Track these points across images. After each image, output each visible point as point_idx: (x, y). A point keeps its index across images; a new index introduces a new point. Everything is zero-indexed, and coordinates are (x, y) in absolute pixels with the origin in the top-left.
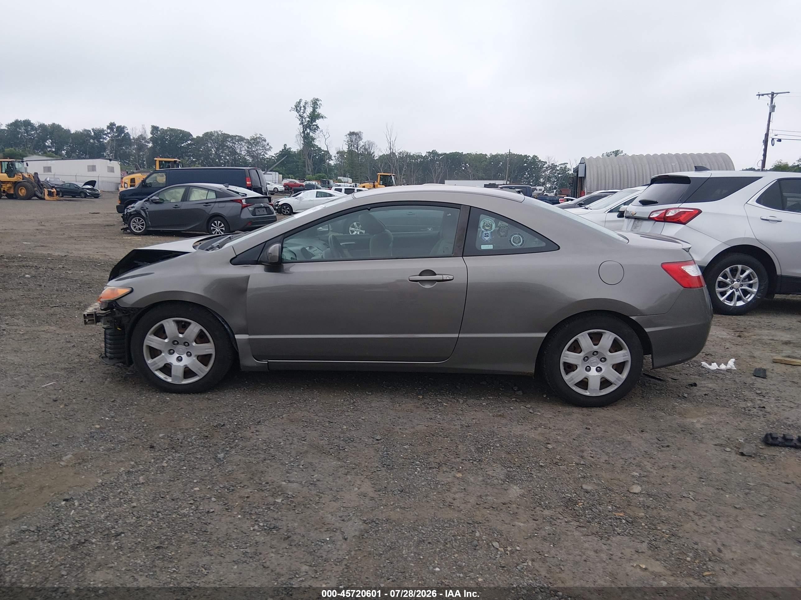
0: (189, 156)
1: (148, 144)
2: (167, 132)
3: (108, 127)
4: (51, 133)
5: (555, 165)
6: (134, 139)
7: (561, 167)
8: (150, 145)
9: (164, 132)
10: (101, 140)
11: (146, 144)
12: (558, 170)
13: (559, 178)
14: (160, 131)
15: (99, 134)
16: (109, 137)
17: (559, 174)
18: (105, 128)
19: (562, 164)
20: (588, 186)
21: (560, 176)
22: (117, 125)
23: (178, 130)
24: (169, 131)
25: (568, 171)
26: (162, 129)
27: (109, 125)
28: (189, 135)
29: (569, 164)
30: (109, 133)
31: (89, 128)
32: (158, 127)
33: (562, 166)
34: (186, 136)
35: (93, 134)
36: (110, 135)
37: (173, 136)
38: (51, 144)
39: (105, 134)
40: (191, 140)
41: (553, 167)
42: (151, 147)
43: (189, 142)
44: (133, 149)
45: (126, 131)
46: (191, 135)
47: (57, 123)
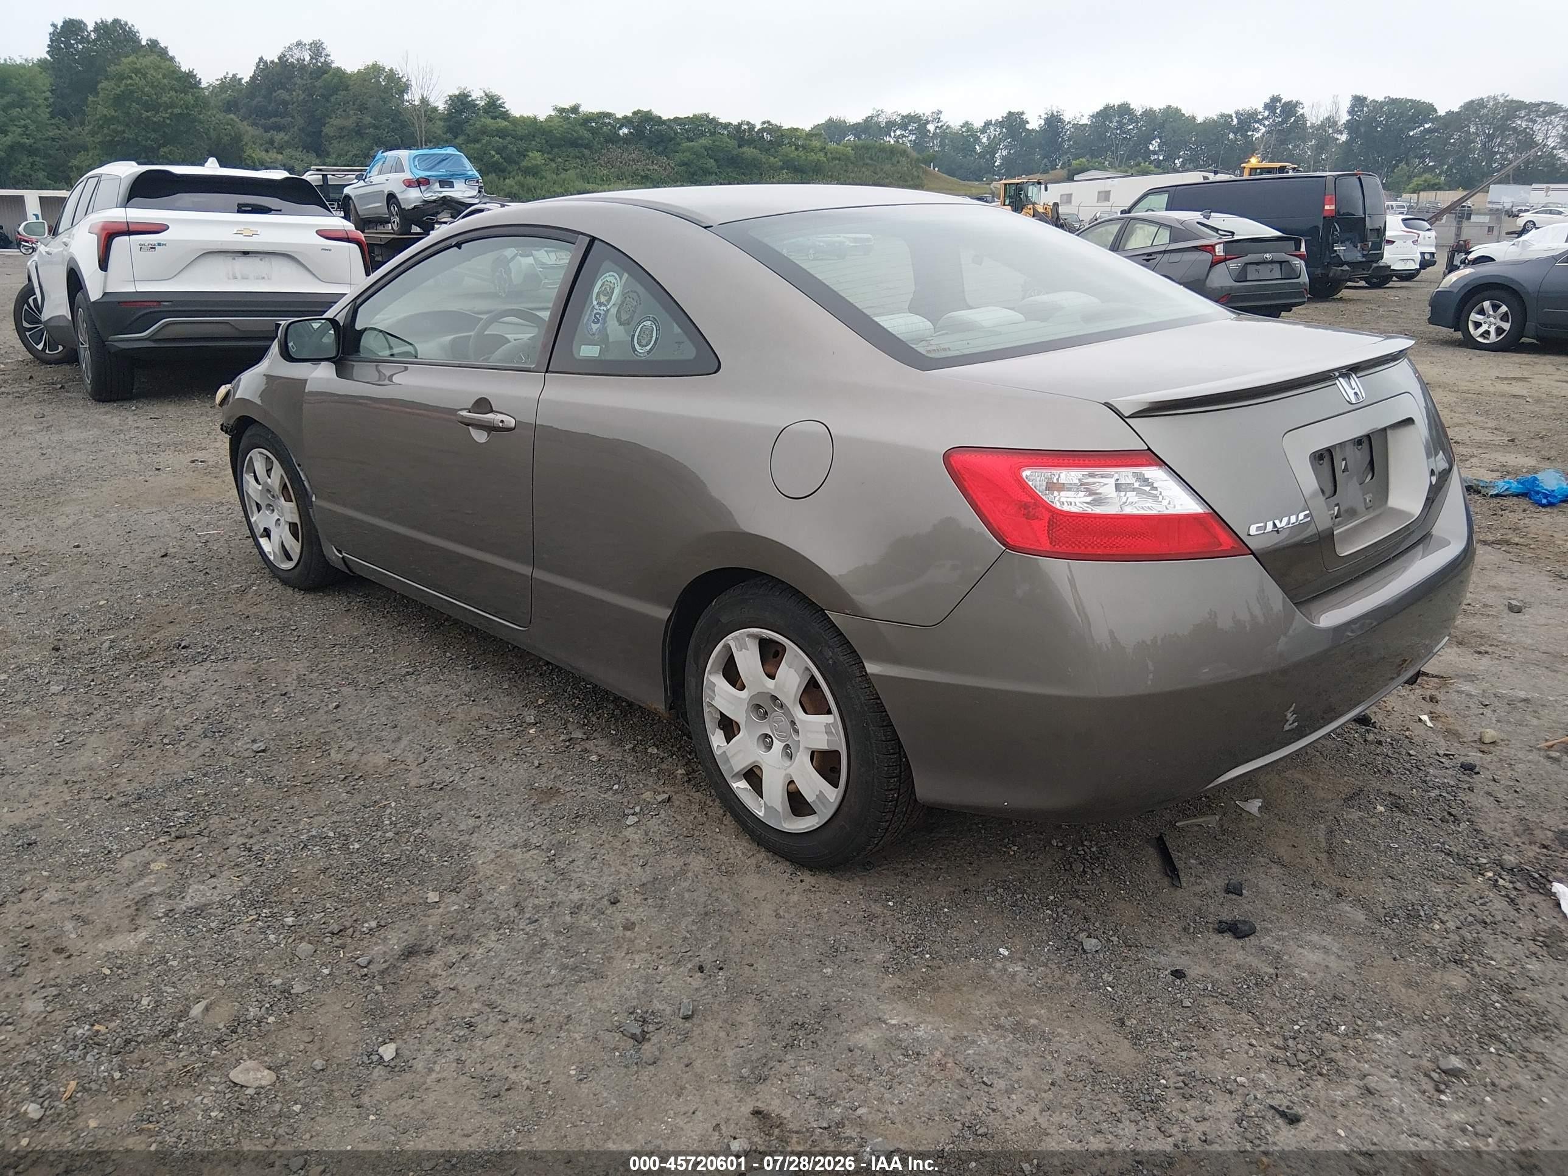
0: (1423, 157)
1: (1339, 136)
2: (1382, 108)
3: (1267, 107)
4: (1162, 126)
6: (1312, 126)
8: (1343, 138)
9: (1377, 106)
10: (1249, 133)
11: (1335, 135)
14: (1367, 106)
15: (1247, 120)
16: (1264, 126)
18: (1260, 109)
22: (1283, 101)
23: (1408, 101)
24: (1387, 103)
26: (1374, 101)
27: (1268, 101)
28: (1431, 108)
30: (1267, 118)
31: (1231, 111)
32: (1365, 98)
34: (1422, 111)
35: (1235, 121)
36: (1267, 123)
37: (1394, 116)
38: (1159, 146)
39: (1260, 121)
40: (1432, 121)
42: (1346, 143)
43: (1427, 126)
44: (1307, 149)
45: (1301, 111)
46: (1435, 111)
47: (1174, 105)
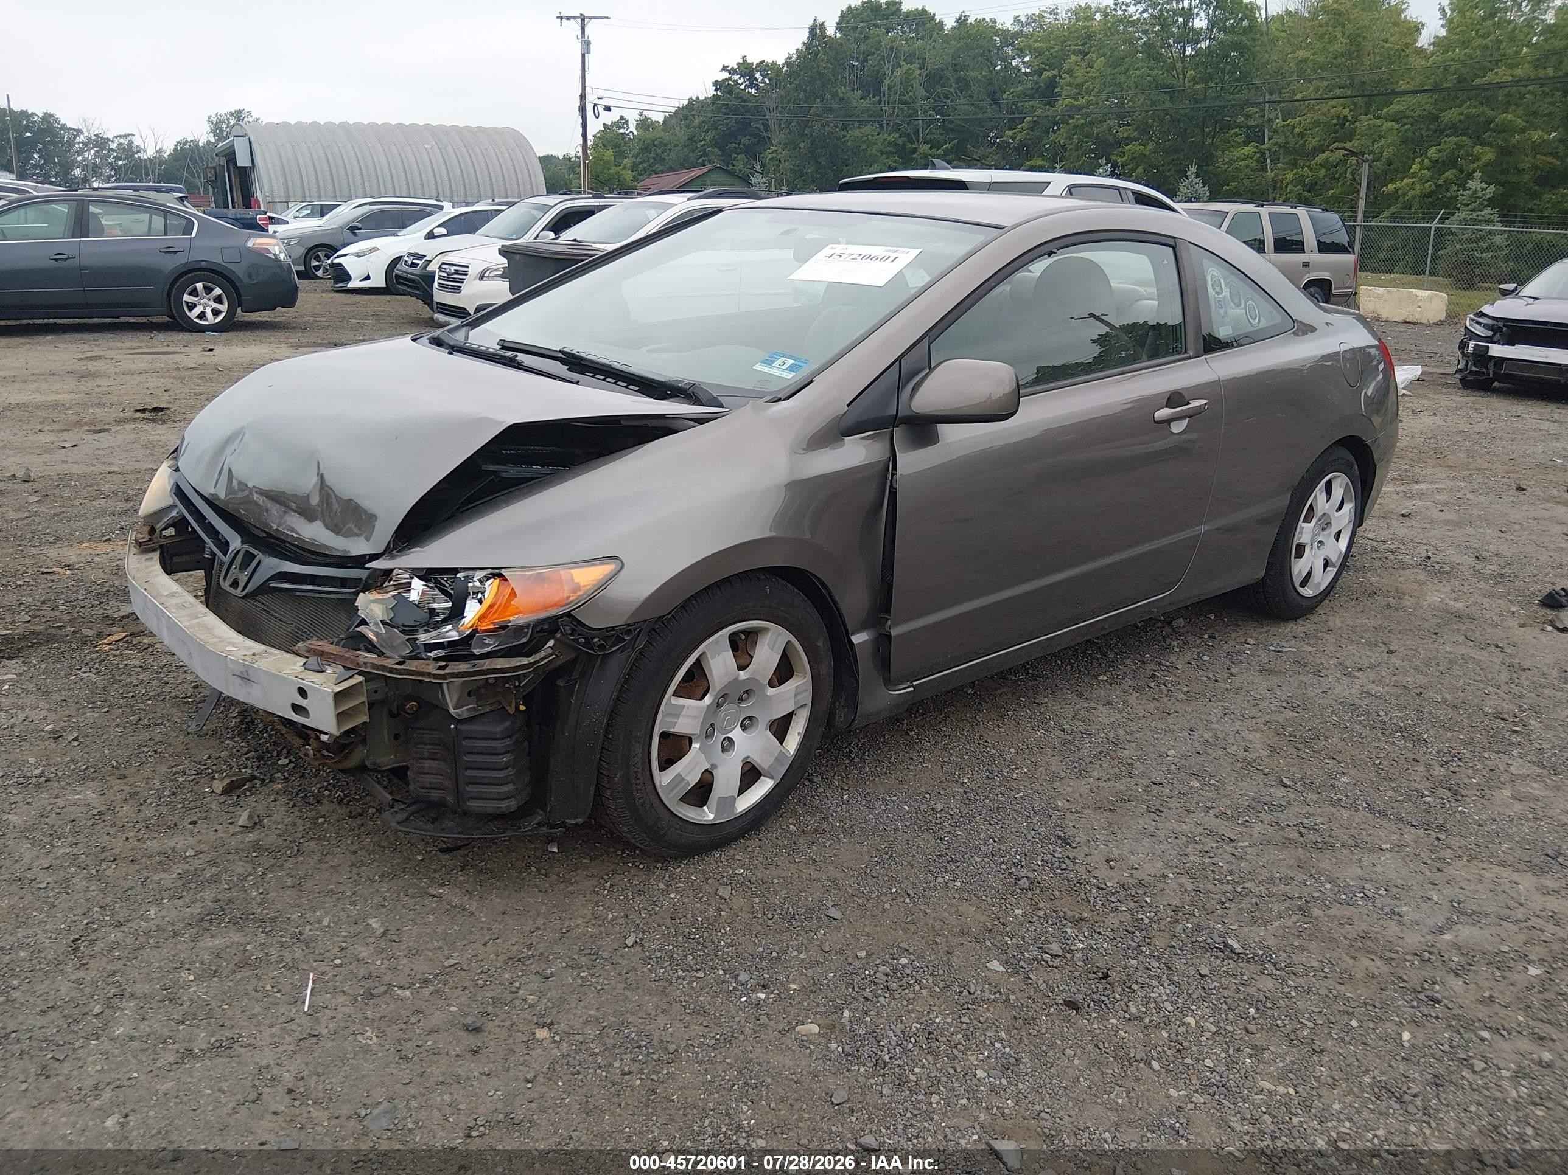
5: (102, 138)
7: (120, 144)
12: (113, 150)
13: (120, 167)
17: (117, 158)
19: (120, 136)
20: (266, 188)
21: (120, 163)
25: (139, 152)
29: (137, 136)
33: (122, 141)
41: (100, 143)
